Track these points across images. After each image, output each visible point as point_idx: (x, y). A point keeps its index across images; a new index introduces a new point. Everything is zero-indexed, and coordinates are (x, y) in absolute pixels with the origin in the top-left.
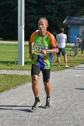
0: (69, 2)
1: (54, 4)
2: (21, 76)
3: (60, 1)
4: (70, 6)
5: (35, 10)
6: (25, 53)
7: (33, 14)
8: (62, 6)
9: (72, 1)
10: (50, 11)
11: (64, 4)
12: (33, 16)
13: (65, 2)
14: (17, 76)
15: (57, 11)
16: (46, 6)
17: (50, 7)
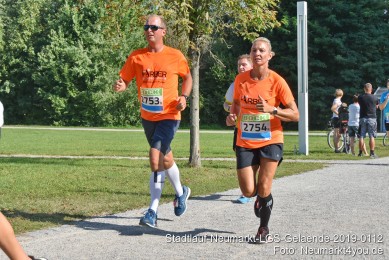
0: (381, 63)
1: (356, 67)
2: (307, 164)
3: (364, 62)
4: (382, 71)
5: (323, 78)
6: (309, 143)
7: (318, 85)
8: (370, 70)
10: (349, 80)
11: (373, 67)
12: (320, 89)
13: (374, 64)
14: (299, 164)
15: (360, 79)
16: (342, 73)
17: (348, 72)
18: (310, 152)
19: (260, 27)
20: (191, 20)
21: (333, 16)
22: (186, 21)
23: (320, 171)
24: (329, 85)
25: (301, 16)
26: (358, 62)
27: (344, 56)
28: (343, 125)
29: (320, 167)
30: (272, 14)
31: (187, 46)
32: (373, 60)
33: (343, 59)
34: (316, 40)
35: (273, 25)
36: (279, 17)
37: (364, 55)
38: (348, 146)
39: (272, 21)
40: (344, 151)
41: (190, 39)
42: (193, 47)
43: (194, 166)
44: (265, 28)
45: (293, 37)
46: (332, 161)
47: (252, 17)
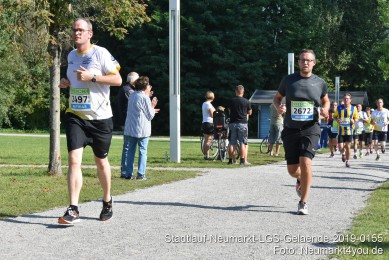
0: (260, 64)
2: (178, 172)
3: (242, 63)
4: (261, 72)
5: (198, 79)
6: (182, 150)
7: (193, 87)
9: (265, 63)
10: (226, 81)
11: (251, 68)
12: (195, 90)
13: (253, 64)
16: (218, 73)
17: (225, 73)
18: (182, 159)
19: (128, 22)
20: (52, 12)
21: (209, 12)
22: (46, 13)
23: (192, 180)
24: (204, 87)
25: (174, 11)
26: (235, 62)
27: (222, 55)
28: (217, 130)
29: (193, 175)
30: (142, 8)
31: (47, 41)
32: (251, 61)
33: (220, 59)
34: (191, 37)
35: (142, 20)
36: (149, 12)
37: (242, 55)
38: (223, 152)
39: (141, 16)
40: (219, 158)
41: (51, 33)
42: (54, 42)
43: (54, 174)
44: (134, 23)
45: (165, 34)
46: (206, 170)
47: (120, 10)
